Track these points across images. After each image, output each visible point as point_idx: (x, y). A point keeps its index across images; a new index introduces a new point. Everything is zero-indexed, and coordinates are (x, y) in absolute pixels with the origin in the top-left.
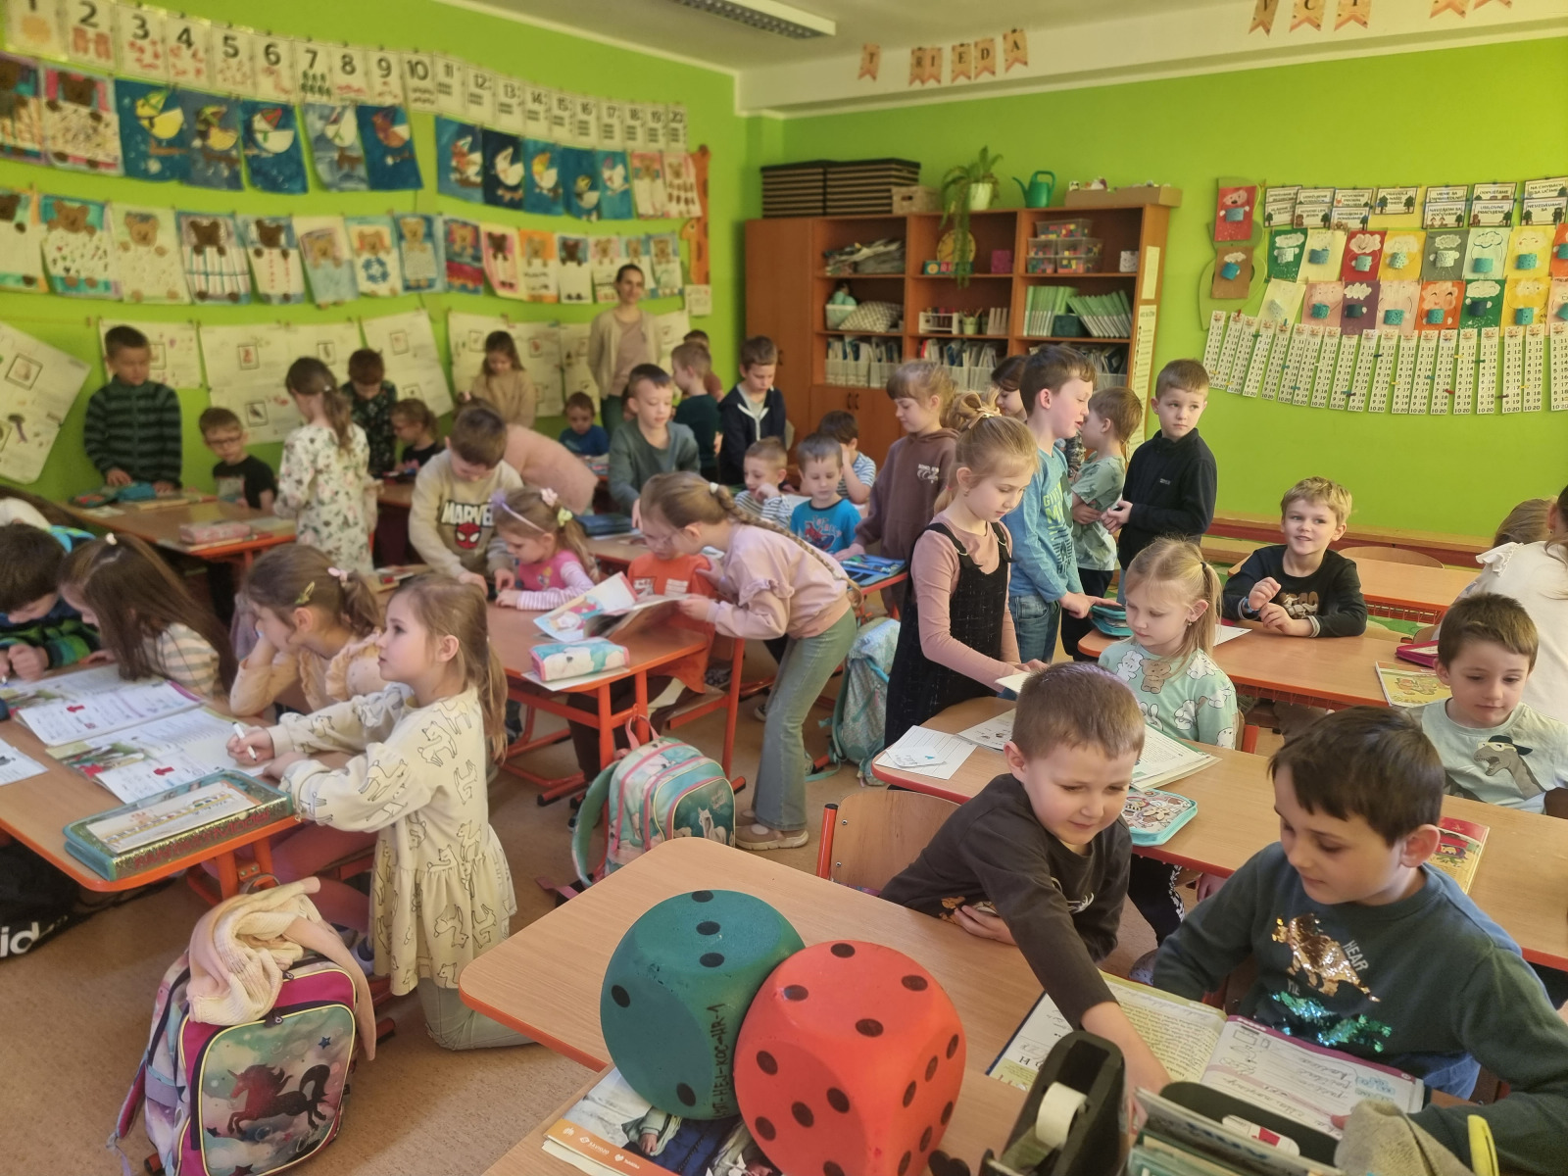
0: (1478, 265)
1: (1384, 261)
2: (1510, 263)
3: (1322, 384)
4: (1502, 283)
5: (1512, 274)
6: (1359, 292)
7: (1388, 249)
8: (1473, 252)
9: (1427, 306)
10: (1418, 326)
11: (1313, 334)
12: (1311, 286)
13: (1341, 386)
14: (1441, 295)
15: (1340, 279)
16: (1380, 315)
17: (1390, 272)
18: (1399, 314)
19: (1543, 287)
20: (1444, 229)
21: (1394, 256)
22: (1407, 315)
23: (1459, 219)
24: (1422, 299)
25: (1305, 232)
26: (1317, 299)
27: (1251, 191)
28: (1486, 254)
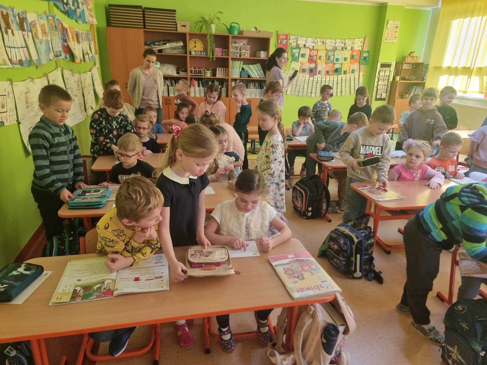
0: (337, 60)
1: (318, 57)
2: (343, 59)
3: (305, 90)
4: (342, 64)
5: (344, 62)
6: (313, 66)
7: (319, 55)
8: (336, 57)
9: (327, 70)
10: (326, 75)
11: (303, 77)
12: (302, 64)
13: (309, 91)
14: (329, 67)
15: (308, 62)
16: (318, 72)
17: (319, 60)
18: (322, 71)
19: (349, 65)
20: (330, 50)
21: (320, 57)
22: (323, 72)
23: (333, 48)
24: (326, 68)
25: (300, 49)
26: (304, 67)
27: (287, 35)
28: (339, 57)
